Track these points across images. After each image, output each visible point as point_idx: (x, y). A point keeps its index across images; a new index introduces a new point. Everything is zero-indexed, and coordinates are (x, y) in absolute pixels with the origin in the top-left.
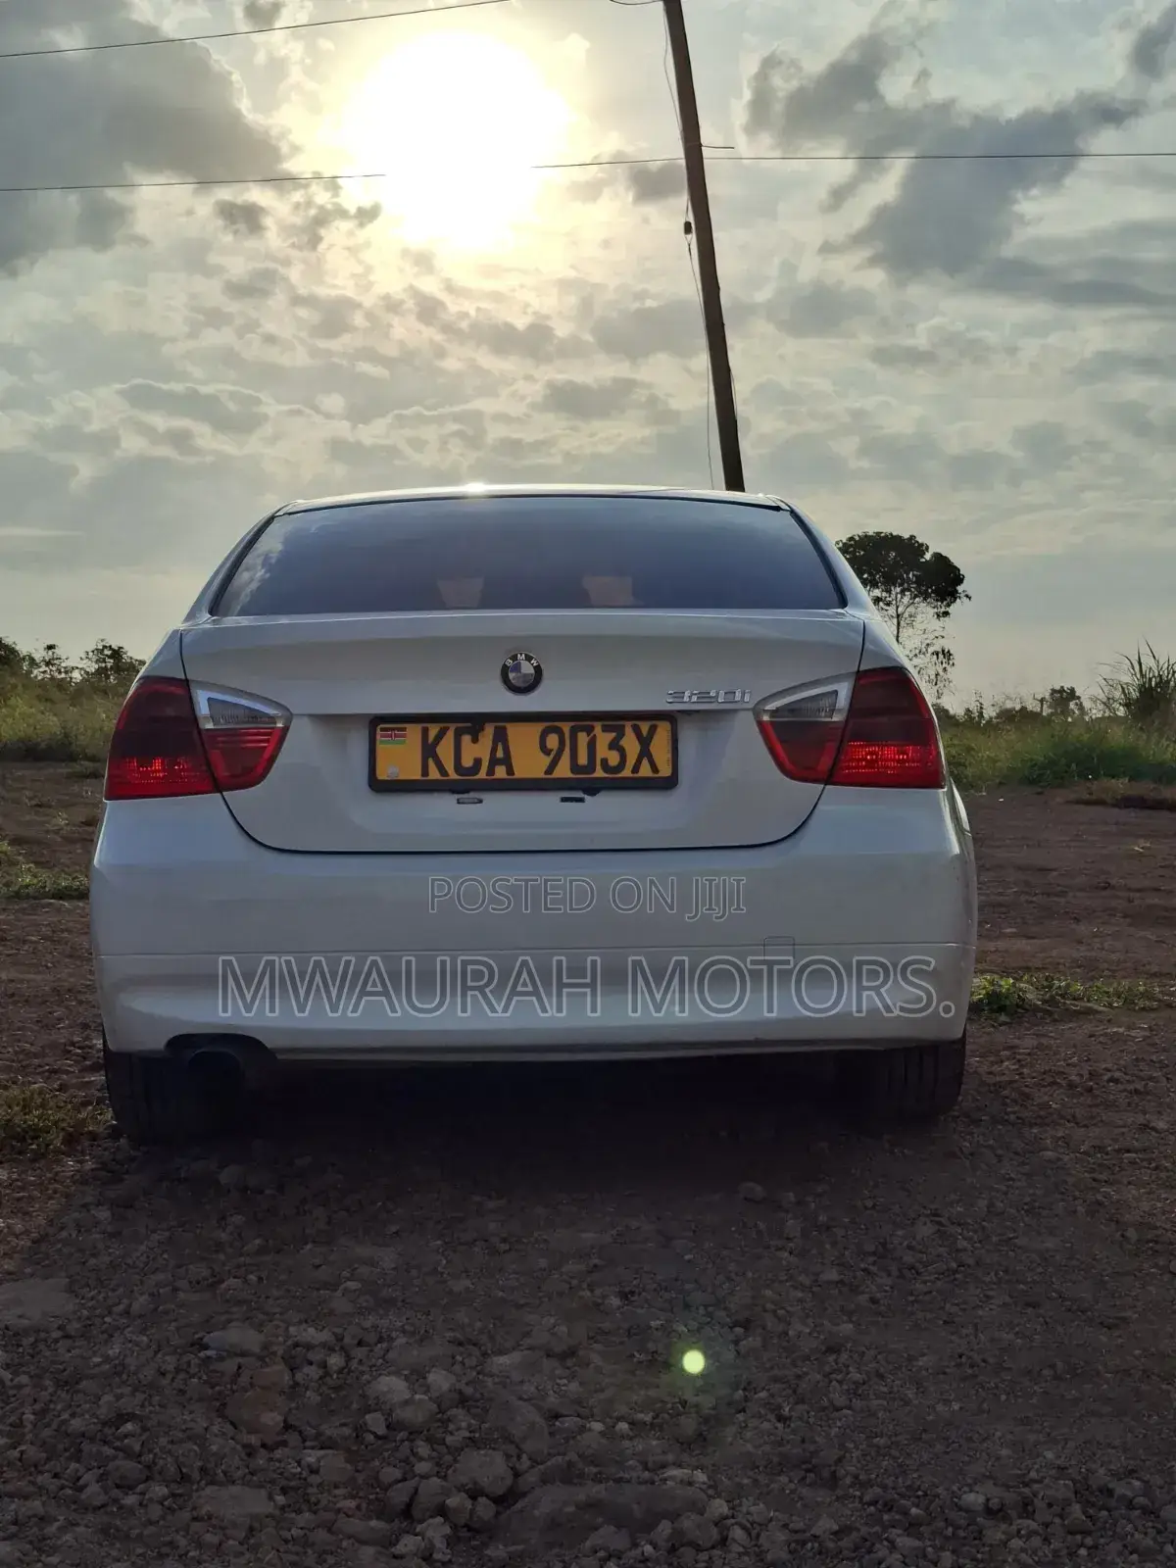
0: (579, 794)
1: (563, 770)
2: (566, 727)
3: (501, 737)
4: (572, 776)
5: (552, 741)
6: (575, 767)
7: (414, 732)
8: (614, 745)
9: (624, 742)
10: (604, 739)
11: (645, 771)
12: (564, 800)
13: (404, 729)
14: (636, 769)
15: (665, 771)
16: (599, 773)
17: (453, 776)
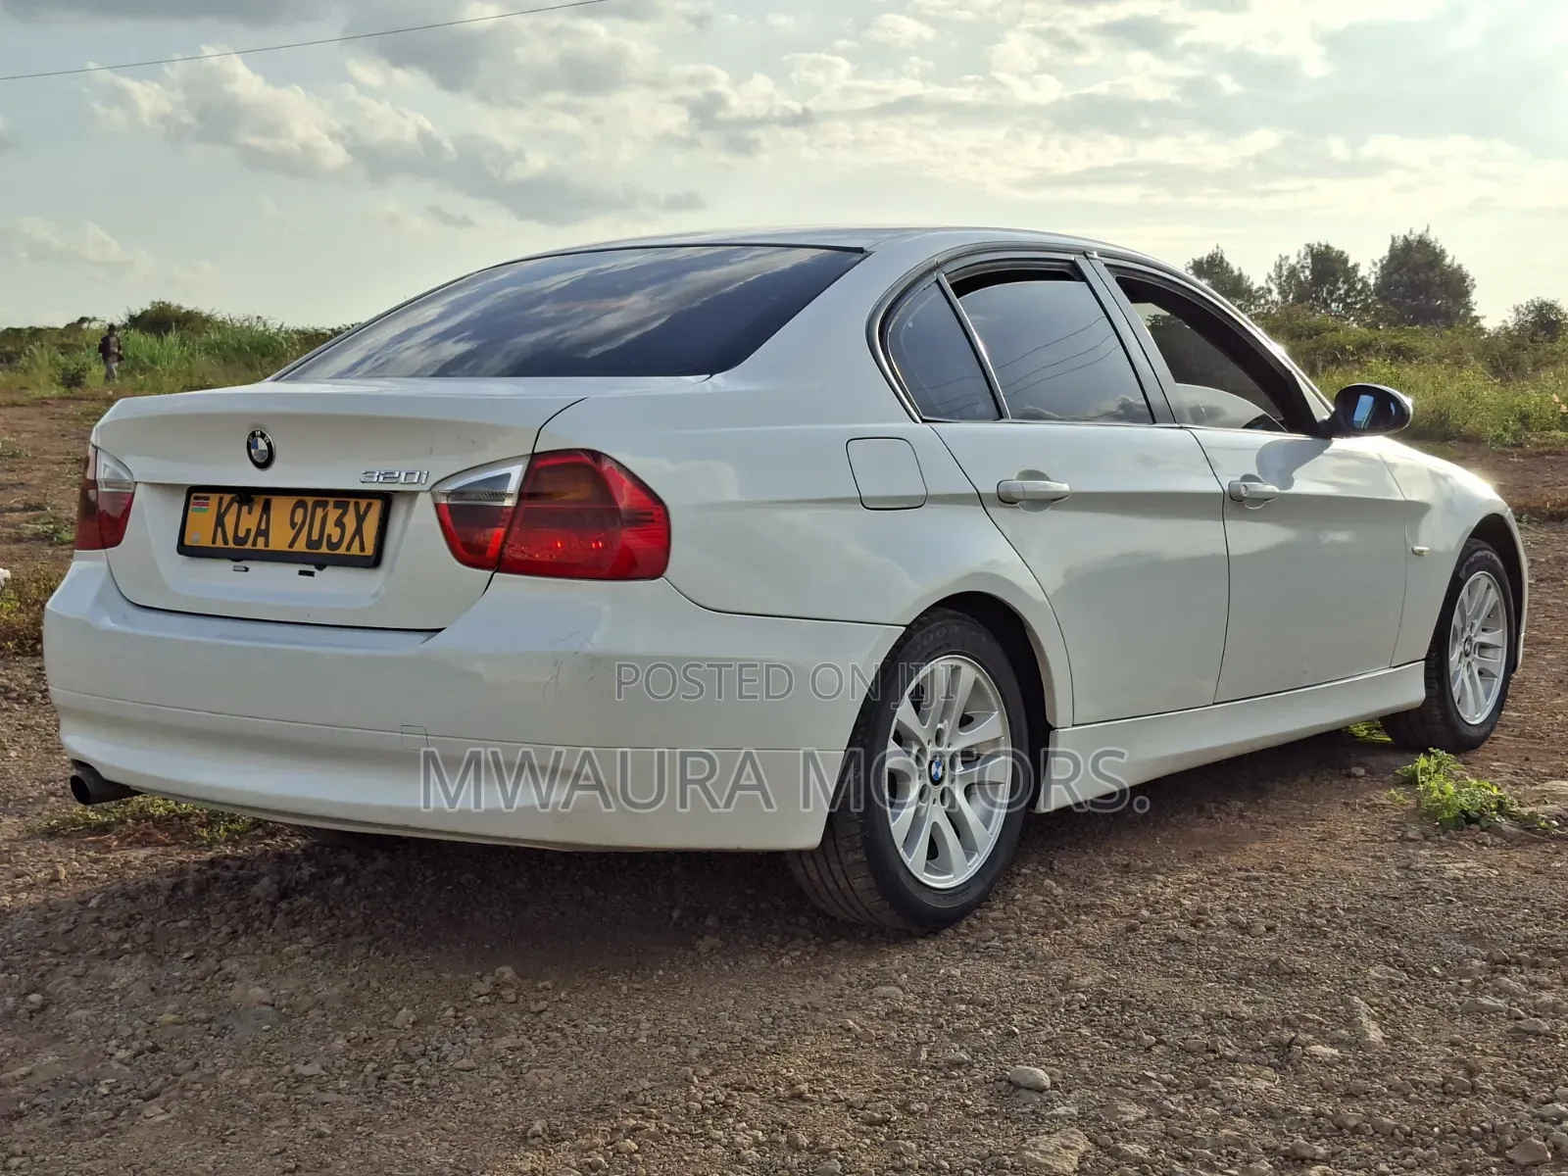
0: (311, 568)
1: (301, 546)
2: (310, 501)
3: (266, 508)
4: (306, 550)
5: (299, 517)
6: (310, 543)
7: (214, 498)
8: (340, 523)
9: (346, 520)
10: (334, 514)
11: (355, 550)
12: (301, 573)
13: (207, 498)
14: (348, 548)
15: (369, 550)
16: (324, 549)
17: (231, 545)
